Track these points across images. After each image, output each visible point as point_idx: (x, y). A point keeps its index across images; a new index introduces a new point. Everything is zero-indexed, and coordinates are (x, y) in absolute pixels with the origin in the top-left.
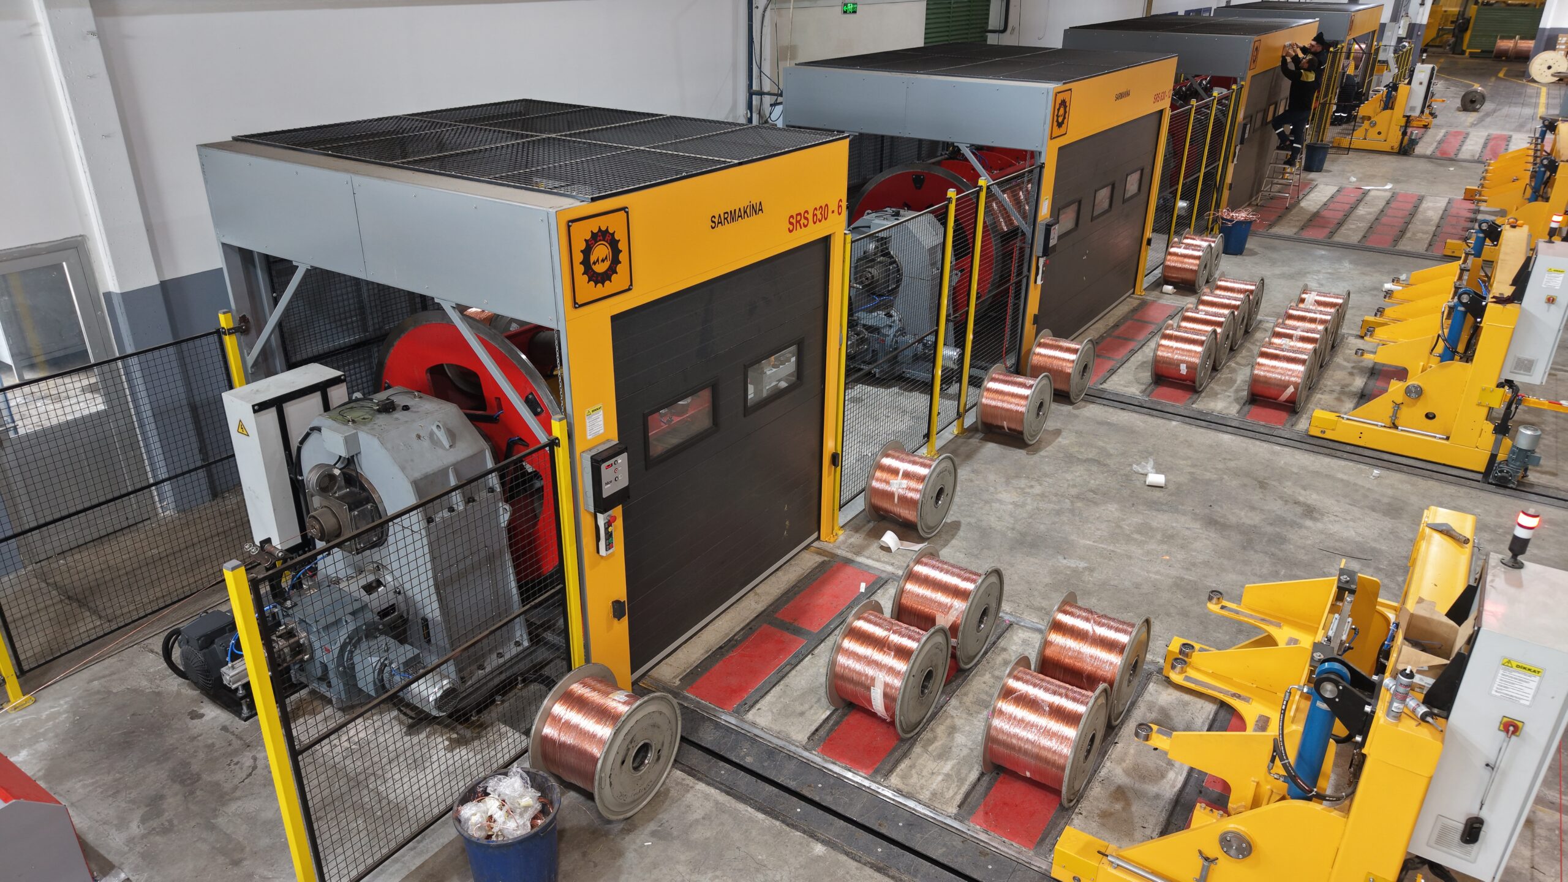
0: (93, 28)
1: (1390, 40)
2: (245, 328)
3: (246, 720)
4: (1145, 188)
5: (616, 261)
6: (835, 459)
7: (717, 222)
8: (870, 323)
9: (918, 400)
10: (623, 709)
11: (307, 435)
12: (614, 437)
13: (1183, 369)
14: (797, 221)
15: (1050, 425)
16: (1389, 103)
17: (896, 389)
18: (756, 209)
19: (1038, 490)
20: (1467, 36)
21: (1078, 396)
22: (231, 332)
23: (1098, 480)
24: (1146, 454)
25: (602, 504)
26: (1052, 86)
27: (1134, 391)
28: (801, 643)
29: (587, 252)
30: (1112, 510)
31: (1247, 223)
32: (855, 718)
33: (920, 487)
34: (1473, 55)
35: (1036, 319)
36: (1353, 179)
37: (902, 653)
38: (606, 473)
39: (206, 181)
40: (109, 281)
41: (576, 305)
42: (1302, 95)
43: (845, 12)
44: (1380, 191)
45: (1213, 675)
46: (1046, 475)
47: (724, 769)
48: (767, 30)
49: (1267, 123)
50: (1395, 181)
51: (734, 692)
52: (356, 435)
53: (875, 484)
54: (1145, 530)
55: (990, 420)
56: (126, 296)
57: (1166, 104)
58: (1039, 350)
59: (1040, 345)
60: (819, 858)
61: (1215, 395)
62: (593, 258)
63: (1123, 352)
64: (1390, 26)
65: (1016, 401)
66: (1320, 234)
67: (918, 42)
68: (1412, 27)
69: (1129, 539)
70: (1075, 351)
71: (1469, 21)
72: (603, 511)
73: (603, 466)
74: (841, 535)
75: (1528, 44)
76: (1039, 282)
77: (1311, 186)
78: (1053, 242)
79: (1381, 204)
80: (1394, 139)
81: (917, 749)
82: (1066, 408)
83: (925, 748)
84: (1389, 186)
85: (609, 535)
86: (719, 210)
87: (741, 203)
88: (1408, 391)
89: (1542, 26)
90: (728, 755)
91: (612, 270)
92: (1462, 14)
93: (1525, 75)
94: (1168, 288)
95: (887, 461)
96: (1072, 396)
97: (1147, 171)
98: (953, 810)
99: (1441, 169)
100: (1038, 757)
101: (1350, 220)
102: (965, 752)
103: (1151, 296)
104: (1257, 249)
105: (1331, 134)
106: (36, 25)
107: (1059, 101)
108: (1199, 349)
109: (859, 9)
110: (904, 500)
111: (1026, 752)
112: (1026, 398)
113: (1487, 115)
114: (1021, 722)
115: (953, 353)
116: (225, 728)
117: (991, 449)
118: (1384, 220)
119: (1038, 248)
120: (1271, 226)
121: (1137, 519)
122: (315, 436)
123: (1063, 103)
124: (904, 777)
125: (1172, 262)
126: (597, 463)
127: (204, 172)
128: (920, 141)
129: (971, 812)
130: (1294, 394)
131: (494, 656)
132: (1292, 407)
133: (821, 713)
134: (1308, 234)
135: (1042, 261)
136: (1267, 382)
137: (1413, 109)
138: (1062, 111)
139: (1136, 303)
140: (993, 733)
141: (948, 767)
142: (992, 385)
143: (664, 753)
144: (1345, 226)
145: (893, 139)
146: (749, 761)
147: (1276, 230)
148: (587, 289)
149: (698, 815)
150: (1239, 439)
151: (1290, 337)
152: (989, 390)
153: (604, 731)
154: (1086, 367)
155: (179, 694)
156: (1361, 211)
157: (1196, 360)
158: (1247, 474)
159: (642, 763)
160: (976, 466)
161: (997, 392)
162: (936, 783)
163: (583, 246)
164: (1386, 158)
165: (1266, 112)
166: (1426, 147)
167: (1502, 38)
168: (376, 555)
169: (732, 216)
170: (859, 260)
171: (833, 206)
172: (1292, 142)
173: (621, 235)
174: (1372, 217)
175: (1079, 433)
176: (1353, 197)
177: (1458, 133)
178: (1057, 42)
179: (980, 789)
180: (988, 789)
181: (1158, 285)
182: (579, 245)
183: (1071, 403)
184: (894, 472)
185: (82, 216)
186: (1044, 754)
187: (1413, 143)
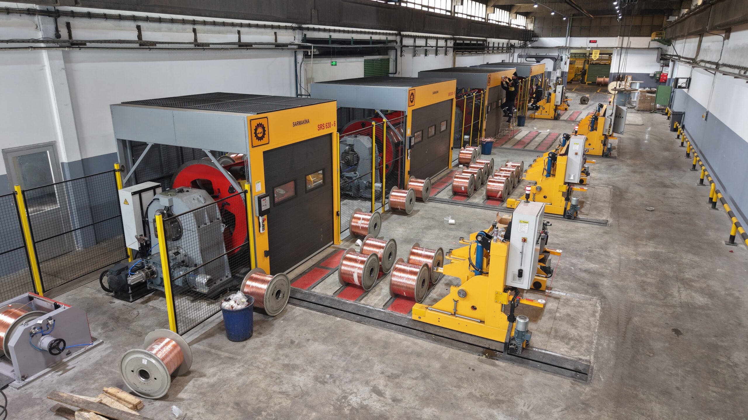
0: (64, 67)
1: (554, 77)
2: (123, 170)
3: (131, 302)
4: (448, 128)
5: (264, 134)
6: (338, 214)
7: (295, 124)
8: (348, 175)
9: (368, 204)
10: (270, 279)
11: (152, 202)
12: (264, 192)
13: (463, 189)
14: (321, 127)
15: (415, 208)
16: (548, 101)
17: (359, 201)
18: (307, 122)
19: (411, 227)
20: (586, 77)
21: (426, 199)
22: (118, 171)
23: (432, 223)
24: (448, 215)
25: (261, 213)
26: (408, 88)
27: (447, 197)
28: (329, 272)
29: (256, 130)
30: (436, 231)
31: (491, 142)
32: (349, 288)
33: (368, 223)
34: (589, 84)
35: (409, 173)
36: (535, 128)
37: (362, 262)
38: (263, 203)
39: (113, 117)
40: (64, 158)
41: (253, 147)
42: (511, 97)
43: (332, 65)
44: (545, 132)
45: (459, 256)
46: (414, 223)
47: (305, 303)
48: (302, 71)
49: (499, 107)
50: (552, 129)
51: (306, 285)
52: (172, 199)
53: (353, 224)
54: (447, 236)
55: (394, 206)
56: (69, 164)
57: (454, 96)
58: (410, 183)
59: (411, 181)
60: (338, 321)
61: (476, 198)
62: (258, 132)
63: (443, 187)
64: (553, 72)
65: (402, 198)
66: (520, 147)
67: (362, 76)
68: (563, 73)
69: (441, 238)
70: (423, 183)
71: (586, 71)
72: (262, 216)
73: (262, 200)
74: (342, 243)
75: (607, 80)
76: (409, 159)
77: (519, 131)
78: (412, 144)
79: (545, 137)
80: (552, 114)
81: (370, 294)
82: (421, 204)
83: (372, 294)
84: (548, 131)
85: (264, 225)
86: (296, 121)
87: (302, 119)
88: (537, 188)
89: (611, 72)
90: (306, 300)
91: (263, 137)
92: (583, 68)
93: (606, 91)
94: (461, 166)
95: (356, 215)
96: (424, 199)
97: (449, 121)
98: (382, 307)
99: (569, 124)
100: (407, 287)
101: (532, 142)
102: (385, 294)
103: (455, 169)
104: (496, 153)
105: (529, 113)
106: (44, 66)
107: (410, 93)
108: (468, 181)
109: (338, 64)
110: (363, 228)
111: (403, 287)
112: (405, 197)
113: (590, 105)
114: (400, 277)
115: (379, 185)
116: (124, 305)
117: (395, 216)
118: (545, 142)
119: (407, 146)
120: (502, 145)
121: (445, 233)
122: (155, 202)
123: (412, 94)
124: (365, 301)
125: (462, 156)
126: (260, 199)
127: (112, 114)
128: (364, 109)
129: (388, 307)
130: (501, 194)
131: (219, 280)
132: (502, 200)
133: (337, 287)
134: (515, 147)
135: (409, 151)
136: (492, 191)
137: (557, 102)
138: (412, 97)
139: (448, 171)
140: (393, 282)
141: (380, 298)
142: (393, 194)
143: (285, 295)
144: (530, 144)
145: (353, 109)
146: (313, 301)
147: (504, 146)
148: (256, 142)
149: (298, 314)
150: (482, 210)
151: (500, 176)
152: (392, 195)
153: (265, 286)
154: (427, 189)
155: (103, 298)
156: (537, 139)
157: (467, 185)
158: (484, 220)
159: (279, 297)
160: (389, 221)
161: (395, 196)
162: (376, 301)
163: (255, 128)
164: (550, 121)
165: (497, 102)
166: (564, 117)
167: (599, 77)
168: (177, 243)
169: (300, 123)
170: (343, 153)
171: (332, 123)
172: (509, 114)
173: (266, 126)
174: (540, 141)
175: (426, 211)
176: (535, 135)
177: (578, 112)
178: (416, 76)
179: (390, 302)
180: (393, 302)
181: (457, 165)
182: (254, 128)
183: (423, 202)
184: (359, 219)
185: (55, 134)
186: (408, 286)
187: (559, 115)
